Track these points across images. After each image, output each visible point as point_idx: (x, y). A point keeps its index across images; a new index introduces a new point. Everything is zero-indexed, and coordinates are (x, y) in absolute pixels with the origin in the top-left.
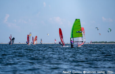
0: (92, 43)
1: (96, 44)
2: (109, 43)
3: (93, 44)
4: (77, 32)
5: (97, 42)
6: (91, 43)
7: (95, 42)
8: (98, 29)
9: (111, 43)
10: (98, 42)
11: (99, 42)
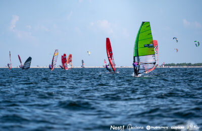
0: (166, 65)
1: (172, 67)
2: (195, 65)
3: (167, 67)
4: (145, 47)
5: (173, 65)
6: (163, 67)
7: (169, 65)
8: (177, 41)
9: (198, 66)
10: (176, 64)
11: (178, 65)
